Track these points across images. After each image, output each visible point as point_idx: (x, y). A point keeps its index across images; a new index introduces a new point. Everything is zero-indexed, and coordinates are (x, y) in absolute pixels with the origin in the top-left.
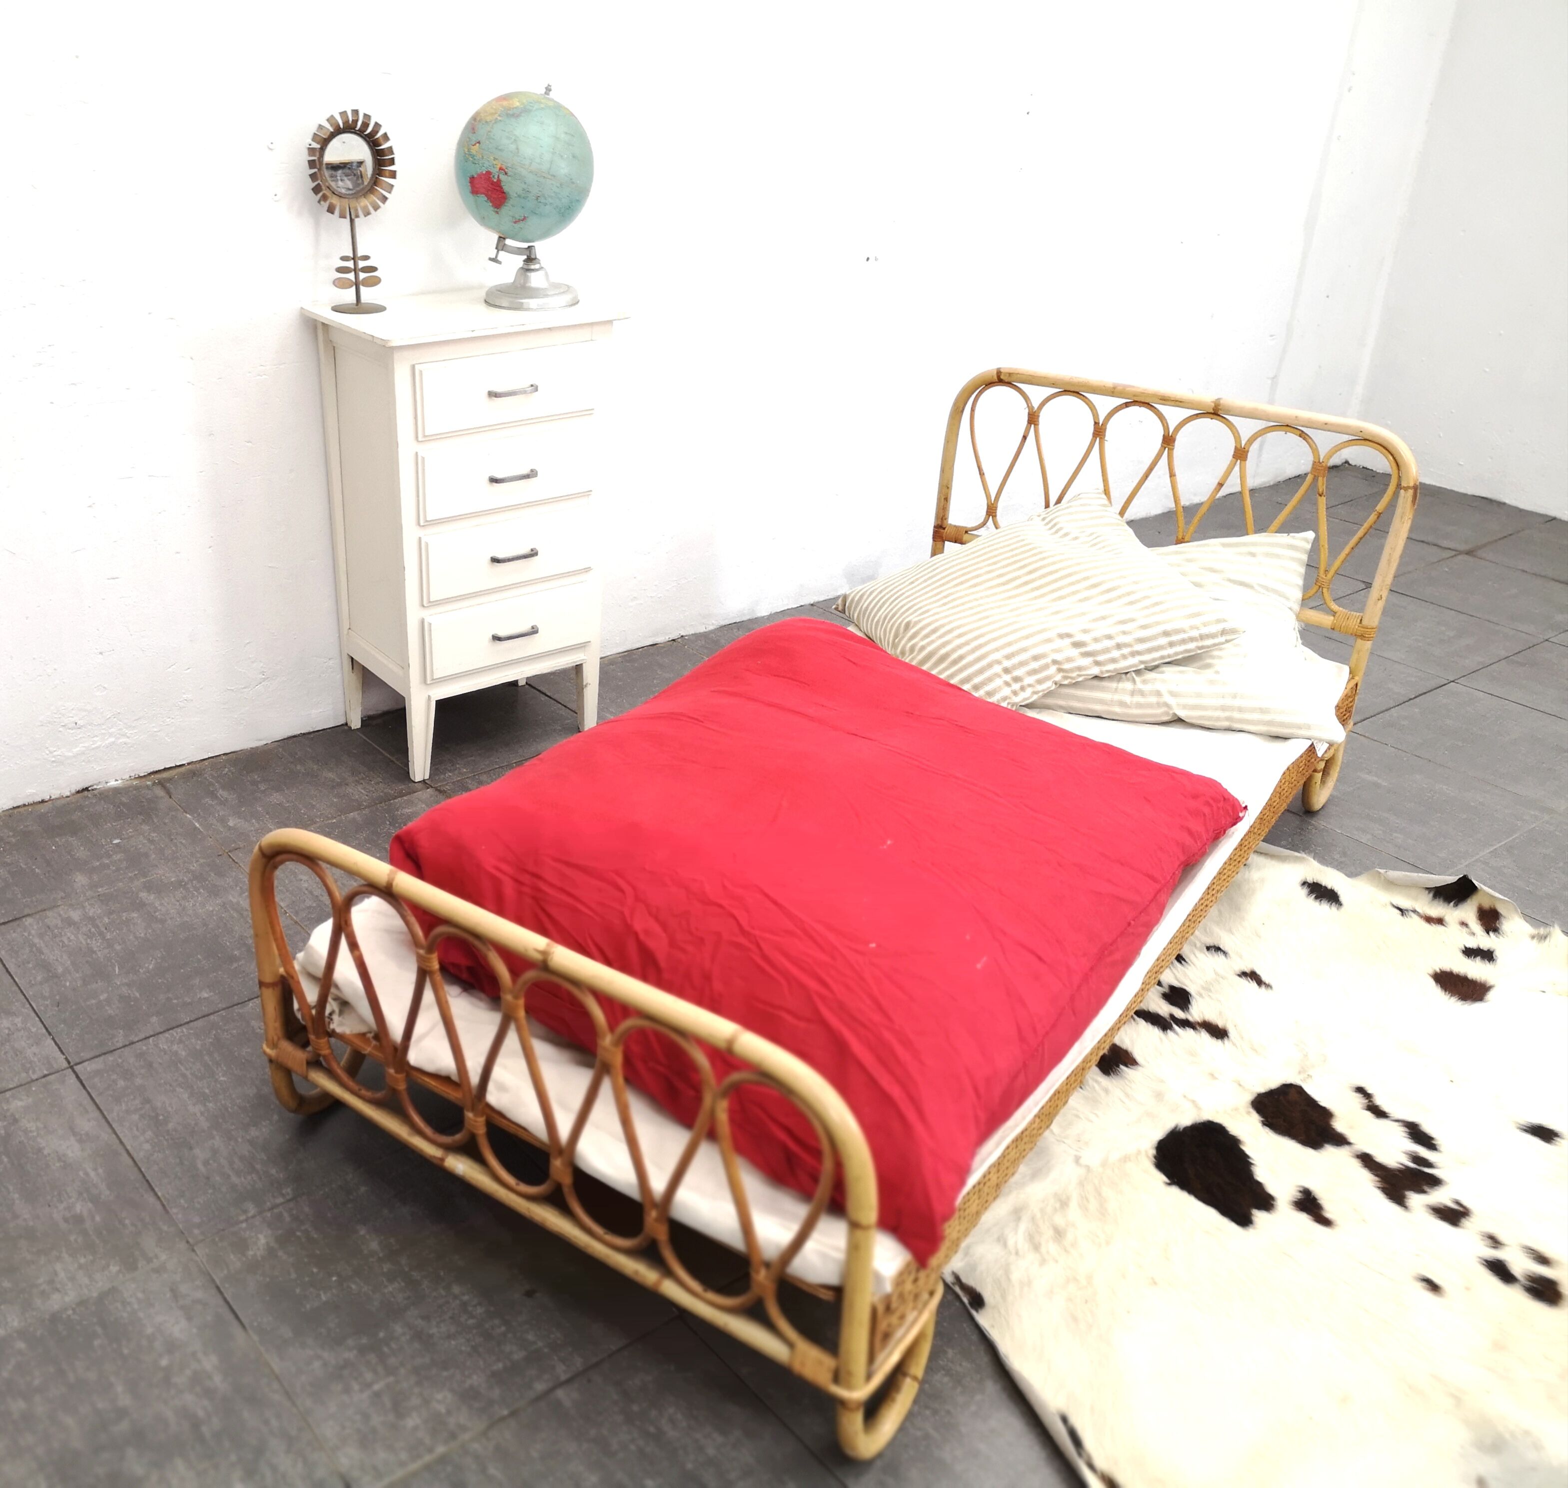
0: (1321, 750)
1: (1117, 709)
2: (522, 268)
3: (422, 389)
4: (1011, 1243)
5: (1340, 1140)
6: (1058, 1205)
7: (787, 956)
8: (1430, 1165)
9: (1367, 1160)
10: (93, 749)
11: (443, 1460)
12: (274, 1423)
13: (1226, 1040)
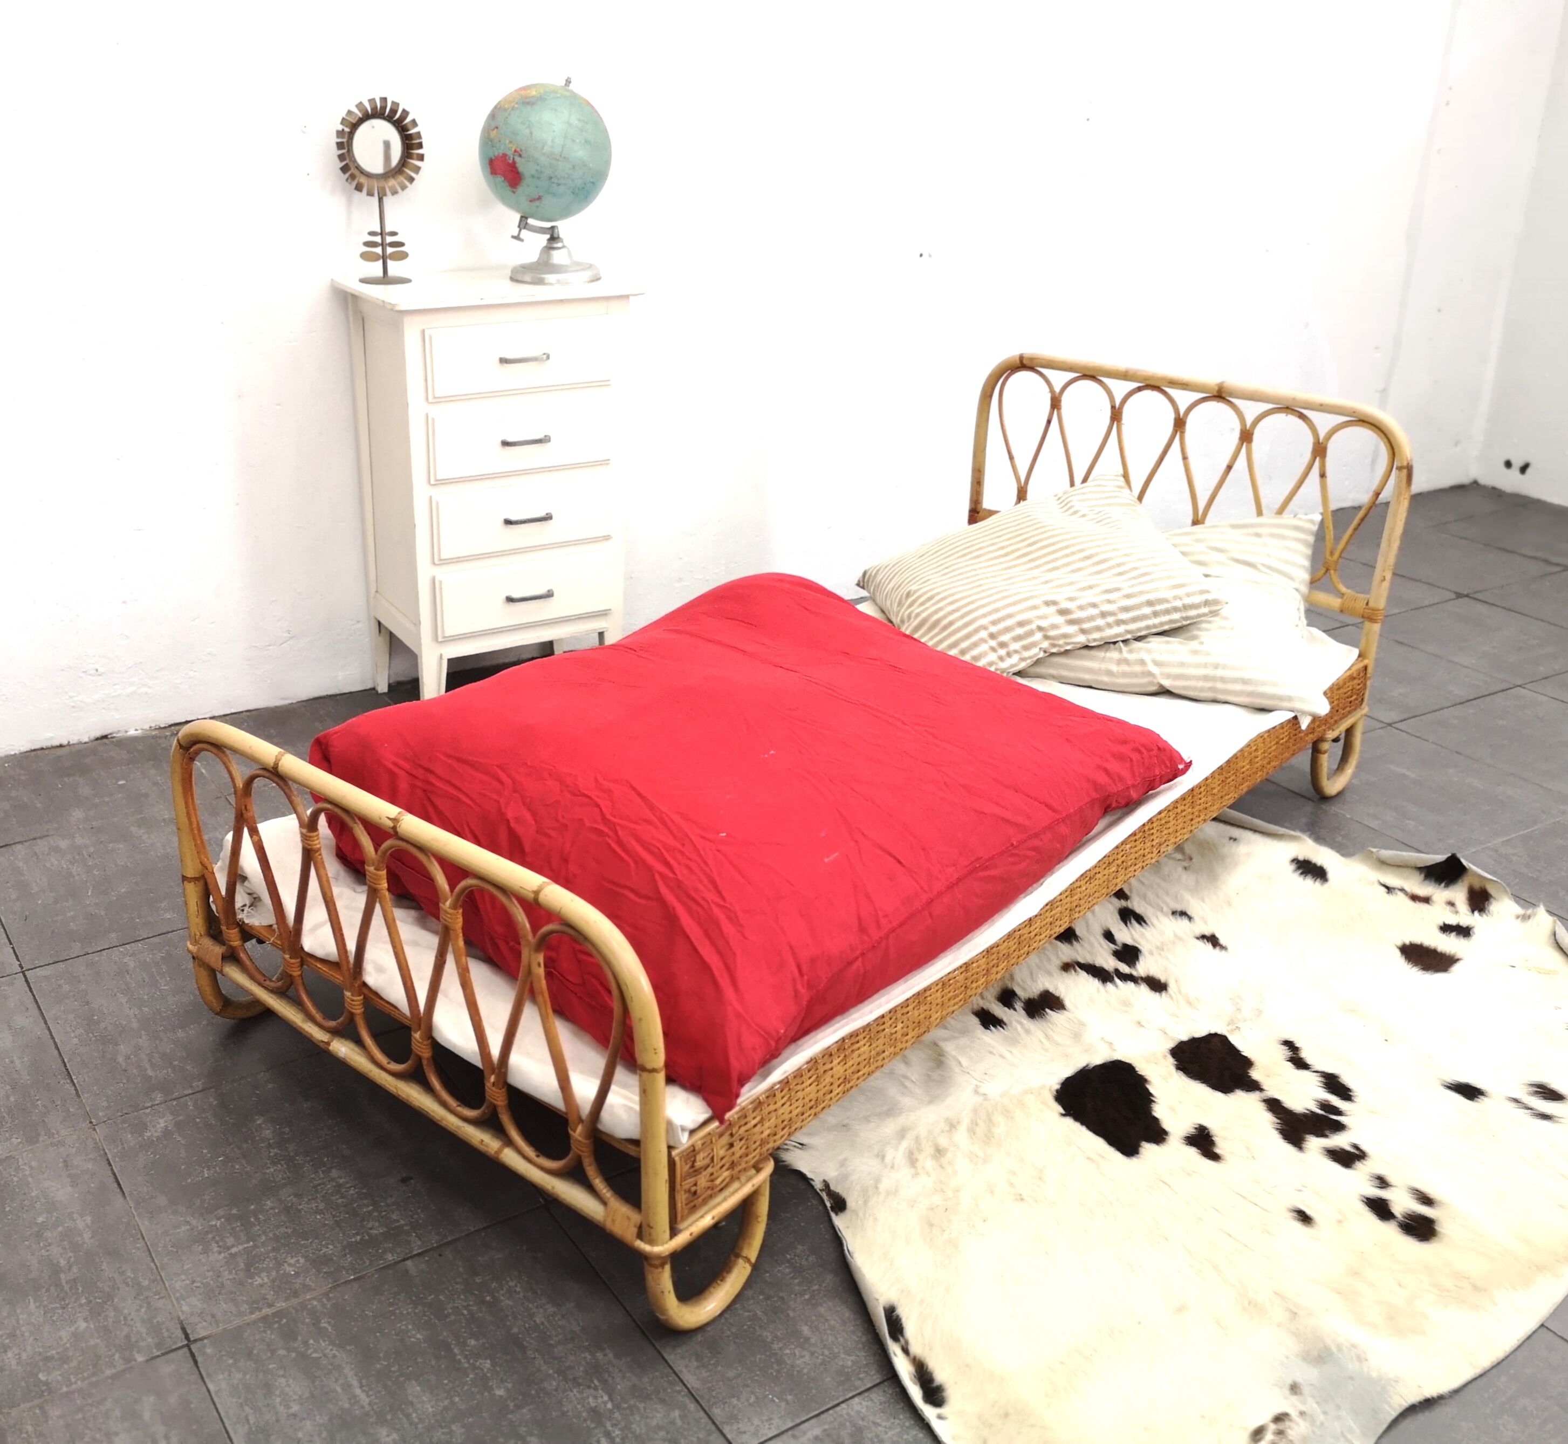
0: (1305, 723)
1: (1105, 679)
2: (545, 247)
3: (431, 352)
4: (888, 1158)
5: (1253, 1086)
6: (947, 1128)
7: (639, 840)
8: (1338, 1112)
9: (1274, 1105)
10: (113, 697)
11: (280, 1314)
12: (129, 1274)
13: (1164, 993)
